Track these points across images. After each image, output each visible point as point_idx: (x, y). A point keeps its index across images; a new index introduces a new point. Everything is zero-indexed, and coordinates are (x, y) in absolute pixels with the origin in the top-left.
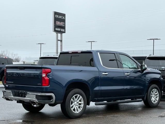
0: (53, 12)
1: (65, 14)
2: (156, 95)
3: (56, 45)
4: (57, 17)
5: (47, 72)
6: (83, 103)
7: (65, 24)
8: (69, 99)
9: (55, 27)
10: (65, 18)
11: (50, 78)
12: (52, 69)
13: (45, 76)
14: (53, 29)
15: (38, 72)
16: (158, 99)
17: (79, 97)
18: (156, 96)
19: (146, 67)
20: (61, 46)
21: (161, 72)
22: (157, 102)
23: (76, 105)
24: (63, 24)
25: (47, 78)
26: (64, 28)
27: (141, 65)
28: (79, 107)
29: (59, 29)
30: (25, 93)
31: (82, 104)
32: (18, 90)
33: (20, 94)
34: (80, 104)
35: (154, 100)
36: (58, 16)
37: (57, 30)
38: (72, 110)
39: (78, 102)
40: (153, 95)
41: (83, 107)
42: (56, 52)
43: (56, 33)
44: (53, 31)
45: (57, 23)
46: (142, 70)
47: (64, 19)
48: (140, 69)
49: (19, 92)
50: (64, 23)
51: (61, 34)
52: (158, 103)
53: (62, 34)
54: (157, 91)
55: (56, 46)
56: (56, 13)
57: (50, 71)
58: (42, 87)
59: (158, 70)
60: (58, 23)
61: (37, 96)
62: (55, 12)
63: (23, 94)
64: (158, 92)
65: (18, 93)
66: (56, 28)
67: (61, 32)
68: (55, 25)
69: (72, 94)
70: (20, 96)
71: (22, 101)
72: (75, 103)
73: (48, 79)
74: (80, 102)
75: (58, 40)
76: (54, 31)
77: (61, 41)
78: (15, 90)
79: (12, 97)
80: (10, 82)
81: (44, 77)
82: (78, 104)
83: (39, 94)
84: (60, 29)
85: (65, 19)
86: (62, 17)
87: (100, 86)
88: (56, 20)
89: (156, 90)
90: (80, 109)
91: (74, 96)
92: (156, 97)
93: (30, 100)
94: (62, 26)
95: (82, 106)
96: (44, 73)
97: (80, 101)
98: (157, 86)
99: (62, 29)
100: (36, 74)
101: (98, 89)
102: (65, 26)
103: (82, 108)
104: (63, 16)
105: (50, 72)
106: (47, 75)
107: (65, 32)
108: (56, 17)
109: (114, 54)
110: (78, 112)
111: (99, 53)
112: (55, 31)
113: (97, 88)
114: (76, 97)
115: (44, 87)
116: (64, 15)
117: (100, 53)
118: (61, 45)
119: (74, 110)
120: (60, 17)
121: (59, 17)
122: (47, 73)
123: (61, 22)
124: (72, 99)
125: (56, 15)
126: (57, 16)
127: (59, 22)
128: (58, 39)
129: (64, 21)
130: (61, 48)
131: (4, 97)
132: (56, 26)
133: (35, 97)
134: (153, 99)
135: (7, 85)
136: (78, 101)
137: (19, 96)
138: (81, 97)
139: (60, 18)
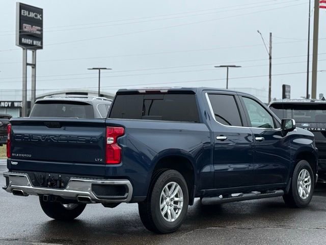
0: (17, 3)
1: (42, 9)
2: (306, 182)
3: (23, 74)
4: (25, 15)
5: (118, 134)
6: (183, 200)
7: (41, 30)
8: (157, 192)
9: (20, 35)
10: (42, 17)
11: (123, 146)
12: (126, 127)
13: (112, 142)
14: (16, 40)
15: (96, 133)
16: (309, 190)
17: (176, 187)
18: (306, 184)
19: (294, 124)
20: (32, 77)
21: (313, 136)
22: (308, 195)
23: (170, 204)
24: (38, 30)
25: (116, 147)
26: (40, 38)
27: (283, 121)
28: (175, 209)
29: (29, 41)
30: (63, 179)
31: (180, 202)
32: (44, 173)
33: (48, 181)
34: (176, 203)
35: (303, 193)
36: (27, 12)
37: (25, 42)
38: (163, 216)
39: (173, 199)
40: (301, 183)
41: (181, 208)
42: (23, 89)
43: (24, 49)
44: (16, 45)
45: (25, 27)
46: (283, 130)
47: (41, 19)
48: (279, 129)
49: (47, 178)
50: (39, 28)
51: (33, 52)
52: (310, 198)
53: (36, 50)
54: (308, 174)
55: (22, 76)
56: (22, 7)
57: (123, 132)
58: (107, 166)
59: (308, 130)
60: (27, 28)
61: (94, 185)
62: (20, 4)
63: (56, 180)
64: (309, 177)
65: (44, 178)
66: (23, 39)
67: (34, 48)
68: (20, 32)
69: (162, 181)
70: (48, 185)
71: (56, 198)
72: (168, 199)
73: (120, 148)
74: (176, 199)
75: (27, 64)
76: (18, 44)
77: (34, 66)
78: (35, 173)
79: (31, 187)
80: (23, 155)
81: (110, 145)
82: (172, 203)
83: (99, 182)
84: (31, 41)
85: (42, 21)
86: (36, 16)
87: (211, 164)
88: (23, 20)
89: (306, 170)
90: (177, 213)
91: (166, 186)
92: (306, 187)
93: (78, 195)
94: (35, 35)
95: (181, 205)
96: (110, 136)
97: (176, 196)
98: (308, 164)
99: (36, 40)
100: (92, 137)
101: (209, 171)
102: (42, 34)
103: (180, 211)
104: (38, 13)
105: (123, 134)
106: (116, 141)
107: (41, 48)
108: (22, 14)
109: (233, 96)
110: (173, 220)
111: (206, 94)
112: (21, 44)
113: (207, 169)
114: (170, 187)
115: (109, 167)
116: (40, 11)
117: (209, 94)
118: (32, 75)
119: (166, 215)
120: (32, 15)
121: (29, 14)
122: (116, 136)
123: (34, 27)
124: (163, 193)
125: (22, 11)
126: (25, 13)
127: (30, 26)
128: (28, 62)
129: (40, 23)
130: (32, 81)
131: (9, 188)
132: (22, 35)
133: (89, 189)
134: (301, 191)
135: (13, 161)
136: (172, 197)
137: (46, 186)
138: (179, 187)
139: (31, 17)
